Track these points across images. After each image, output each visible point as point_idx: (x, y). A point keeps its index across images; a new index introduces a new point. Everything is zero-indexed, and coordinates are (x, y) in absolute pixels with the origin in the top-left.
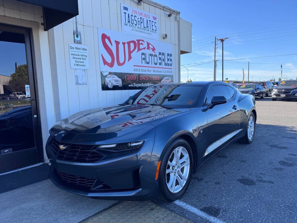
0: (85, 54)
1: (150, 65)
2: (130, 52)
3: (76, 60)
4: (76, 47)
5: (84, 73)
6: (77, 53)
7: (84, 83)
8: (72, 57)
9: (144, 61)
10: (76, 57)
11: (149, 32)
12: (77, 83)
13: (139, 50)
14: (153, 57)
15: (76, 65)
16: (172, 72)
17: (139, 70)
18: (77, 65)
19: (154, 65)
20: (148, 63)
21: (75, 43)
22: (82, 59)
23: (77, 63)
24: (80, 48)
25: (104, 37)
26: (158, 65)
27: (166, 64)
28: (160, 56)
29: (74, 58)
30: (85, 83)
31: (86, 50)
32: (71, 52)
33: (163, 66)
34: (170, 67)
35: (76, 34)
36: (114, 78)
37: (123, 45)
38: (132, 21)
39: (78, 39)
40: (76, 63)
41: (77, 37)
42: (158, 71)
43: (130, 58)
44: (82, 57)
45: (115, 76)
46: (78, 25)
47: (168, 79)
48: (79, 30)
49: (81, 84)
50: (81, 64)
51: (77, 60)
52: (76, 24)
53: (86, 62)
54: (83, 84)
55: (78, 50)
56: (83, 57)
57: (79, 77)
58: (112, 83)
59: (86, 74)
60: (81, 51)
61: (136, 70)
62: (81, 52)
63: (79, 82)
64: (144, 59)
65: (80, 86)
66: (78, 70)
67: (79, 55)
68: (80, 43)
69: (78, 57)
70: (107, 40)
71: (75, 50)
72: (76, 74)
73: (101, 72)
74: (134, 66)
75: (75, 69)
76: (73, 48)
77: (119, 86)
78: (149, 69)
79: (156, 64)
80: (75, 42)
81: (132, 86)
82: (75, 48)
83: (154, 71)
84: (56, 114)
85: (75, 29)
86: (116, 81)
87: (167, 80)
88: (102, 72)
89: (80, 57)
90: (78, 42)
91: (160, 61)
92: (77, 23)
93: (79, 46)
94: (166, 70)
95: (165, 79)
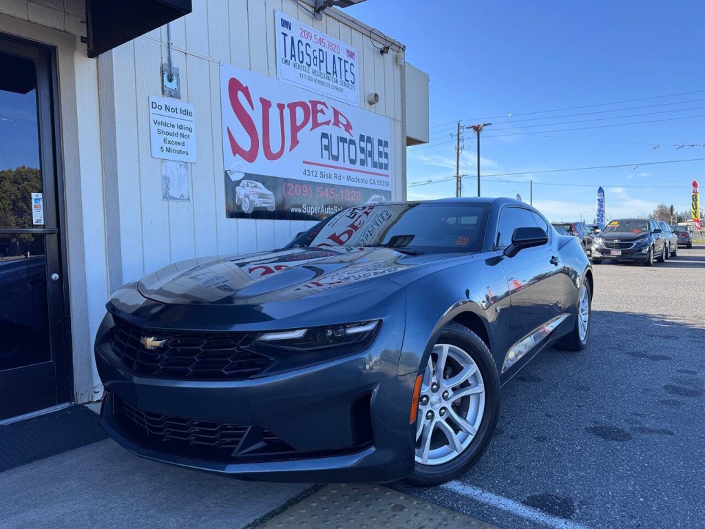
0: (187, 124)
1: (340, 163)
2: (295, 129)
3: (166, 136)
4: (166, 106)
5: (184, 171)
6: (168, 121)
7: (182, 195)
8: (155, 128)
9: (326, 153)
10: (166, 129)
11: (339, 85)
12: (167, 197)
13: (316, 125)
14: (346, 145)
15: (165, 149)
16: (387, 184)
17: (315, 174)
18: (168, 150)
19: (348, 165)
20: (335, 158)
21: (163, 94)
22: (179, 134)
23: (169, 146)
24: (176, 109)
25: (235, 86)
26: (358, 166)
27: (375, 165)
28: (363, 144)
29: (160, 132)
30: (186, 197)
31: (190, 114)
32: (153, 117)
33: (369, 167)
34: (383, 171)
35: (168, 73)
36: (255, 189)
37: (278, 110)
38: (301, 54)
39: (173, 85)
40: (165, 146)
41: (170, 80)
42: (357, 180)
43: (295, 142)
44: (180, 131)
45: (260, 185)
46: (173, 52)
48: (174, 65)
49: (175, 199)
50: (178, 148)
51: (169, 138)
52: (169, 47)
53: (190, 145)
54: (181, 199)
55: (170, 114)
56: (182, 131)
57: (172, 181)
58: (252, 202)
59: (190, 172)
60: (179, 115)
61: (307, 173)
62: (177, 119)
63: (172, 193)
64: (327, 148)
65: (172, 203)
66: (170, 164)
67: (173, 126)
68: (176, 95)
69: (170, 130)
70: (241, 95)
71: (163, 111)
72: (164, 173)
73: (226, 172)
74: (304, 162)
75: (163, 160)
76: (160, 107)
77: (269, 209)
78: (339, 172)
79: (353, 162)
80: (163, 91)
81: (300, 210)
82: (164, 107)
83: (349, 178)
84: (111, 272)
85: (165, 61)
86: (262, 196)
88: (228, 172)
89: (176, 130)
90: (173, 93)
91: (363, 156)
92: (171, 47)
93: (173, 103)
94: (377, 178)
95: (373, 200)
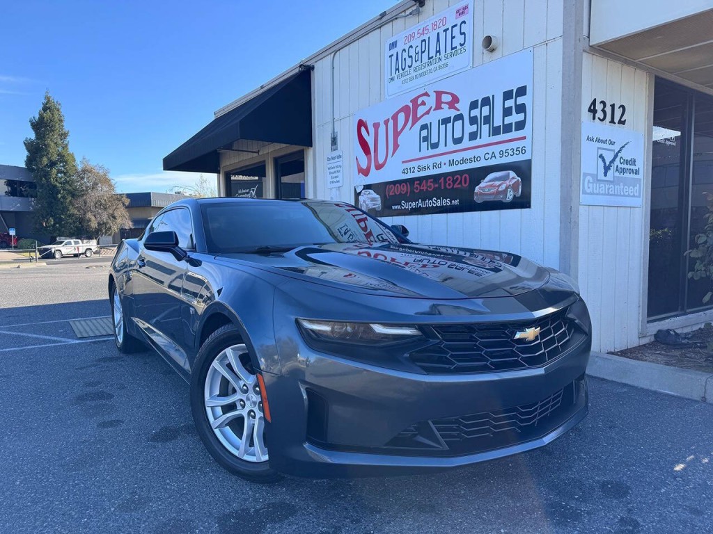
0: (340, 164)
1: (441, 149)
2: (397, 134)
5: (338, 193)
9: (424, 145)
10: (332, 170)
13: (416, 120)
14: (450, 126)
17: (412, 170)
18: (333, 182)
19: (452, 146)
20: (435, 146)
21: (331, 151)
24: (335, 156)
25: (360, 124)
26: (466, 143)
27: (496, 131)
28: (475, 113)
29: (330, 173)
31: (341, 157)
33: (485, 137)
35: (333, 137)
36: (370, 196)
37: (385, 126)
42: (464, 161)
43: (396, 146)
45: (371, 191)
46: (335, 123)
47: (505, 178)
48: (336, 130)
50: (336, 180)
51: (332, 175)
53: (340, 176)
55: (333, 161)
56: (338, 169)
58: (367, 205)
60: (337, 159)
61: (406, 171)
62: (337, 162)
64: (425, 139)
67: (334, 167)
68: (336, 148)
70: (363, 129)
72: (331, 196)
73: (355, 187)
74: (403, 162)
77: (377, 209)
78: (437, 160)
79: (458, 141)
80: (331, 149)
81: (399, 207)
82: (331, 158)
83: (451, 163)
85: (332, 131)
86: (373, 199)
87: (497, 183)
89: (335, 169)
91: (474, 129)
92: (334, 121)
93: (334, 154)
94: (496, 149)
95: (489, 181)
